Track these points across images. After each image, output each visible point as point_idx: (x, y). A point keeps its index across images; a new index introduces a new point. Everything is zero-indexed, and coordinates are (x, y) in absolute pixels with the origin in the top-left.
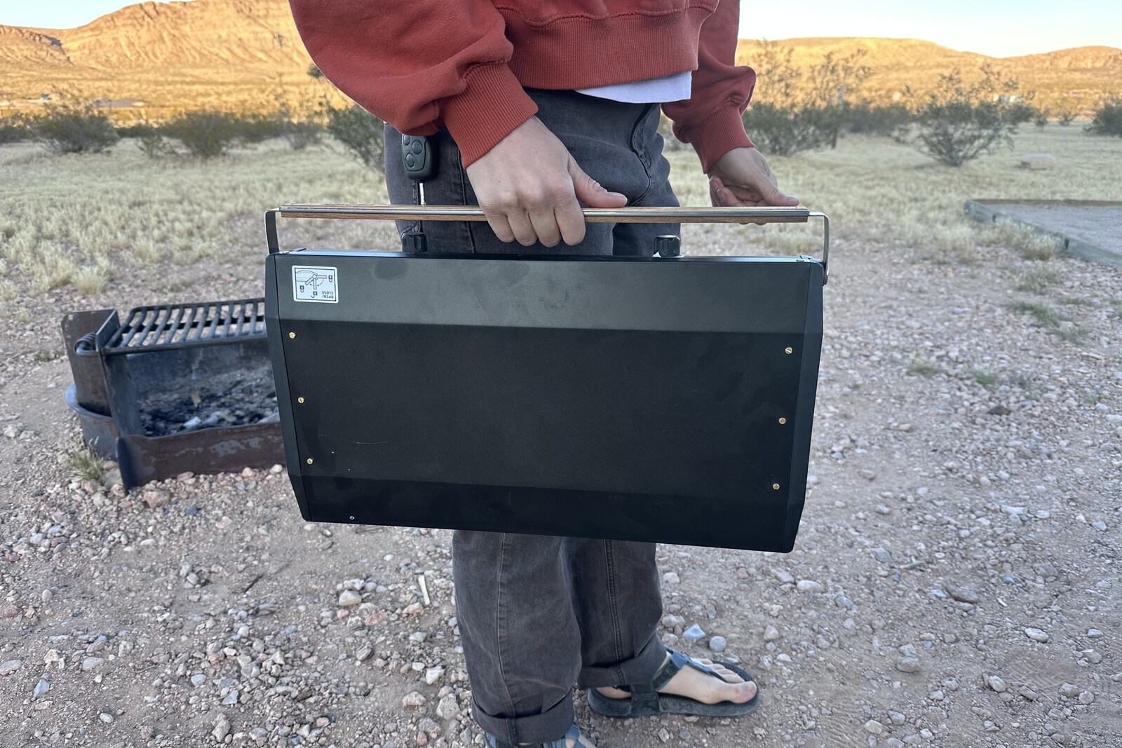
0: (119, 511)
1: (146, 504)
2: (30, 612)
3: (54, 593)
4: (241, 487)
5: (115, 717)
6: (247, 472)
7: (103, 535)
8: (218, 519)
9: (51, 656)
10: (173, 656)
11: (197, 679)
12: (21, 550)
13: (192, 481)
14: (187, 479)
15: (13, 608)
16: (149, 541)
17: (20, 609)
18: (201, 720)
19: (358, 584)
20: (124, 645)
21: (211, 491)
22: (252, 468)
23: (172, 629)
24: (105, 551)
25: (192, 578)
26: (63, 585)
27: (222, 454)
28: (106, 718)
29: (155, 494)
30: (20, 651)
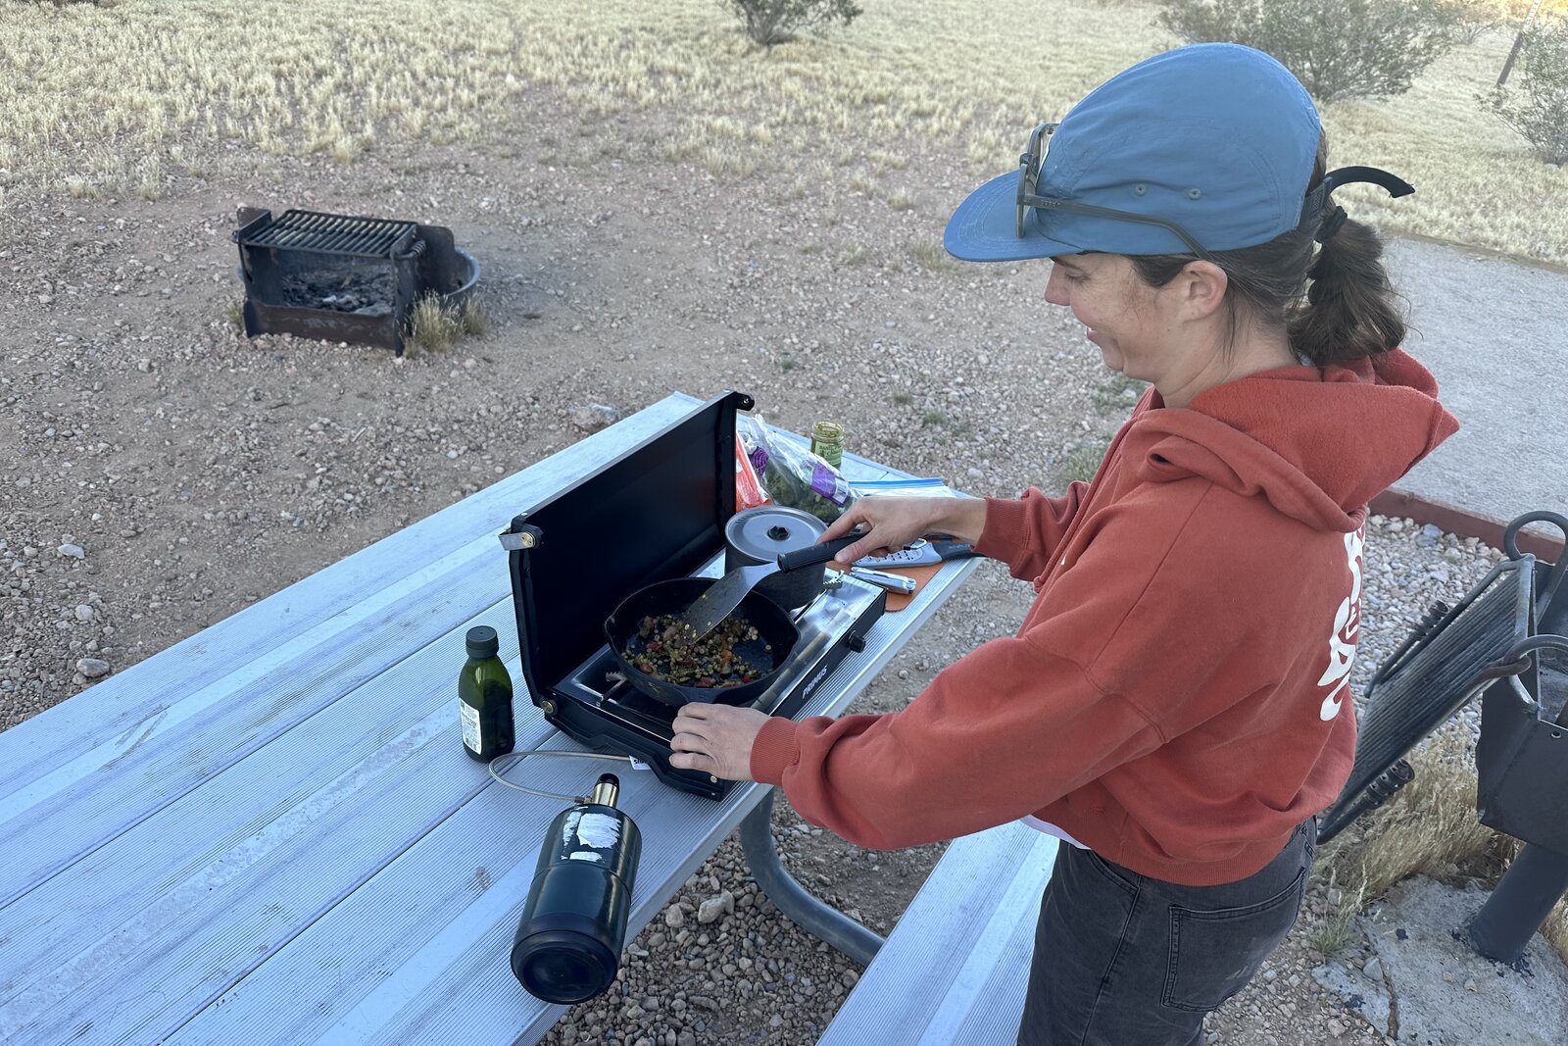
0: (239, 348)
1: (256, 347)
2: (163, 389)
3: (180, 382)
4: (316, 350)
5: (172, 444)
6: (324, 342)
7: (223, 359)
8: (290, 367)
9: (160, 411)
10: (213, 427)
11: (217, 440)
12: (177, 356)
13: (288, 339)
14: (287, 337)
15: (155, 384)
16: (245, 369)
17: (159, 386)
18: (206, 455)
19: (326, 421)
20: (195, 416)
21: (298, 348)
22: (328, 340)
23: (222, 416)
24: (219, 368)
25: (252, 395)
26: (188, 379)
27: (311, 326)
28: (167, 443)
29: (262, 342)
30: (149, 405)
